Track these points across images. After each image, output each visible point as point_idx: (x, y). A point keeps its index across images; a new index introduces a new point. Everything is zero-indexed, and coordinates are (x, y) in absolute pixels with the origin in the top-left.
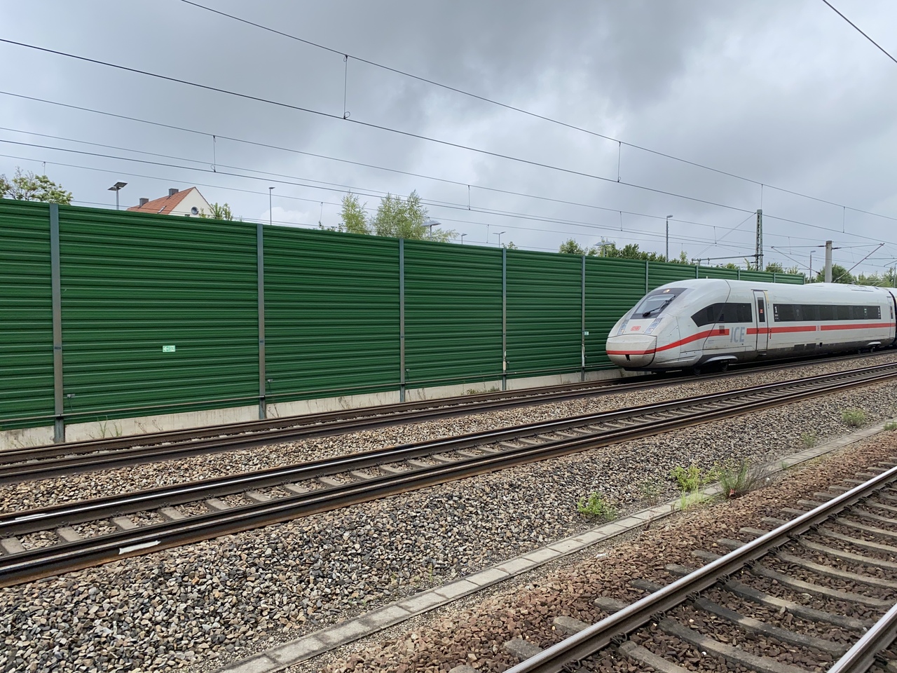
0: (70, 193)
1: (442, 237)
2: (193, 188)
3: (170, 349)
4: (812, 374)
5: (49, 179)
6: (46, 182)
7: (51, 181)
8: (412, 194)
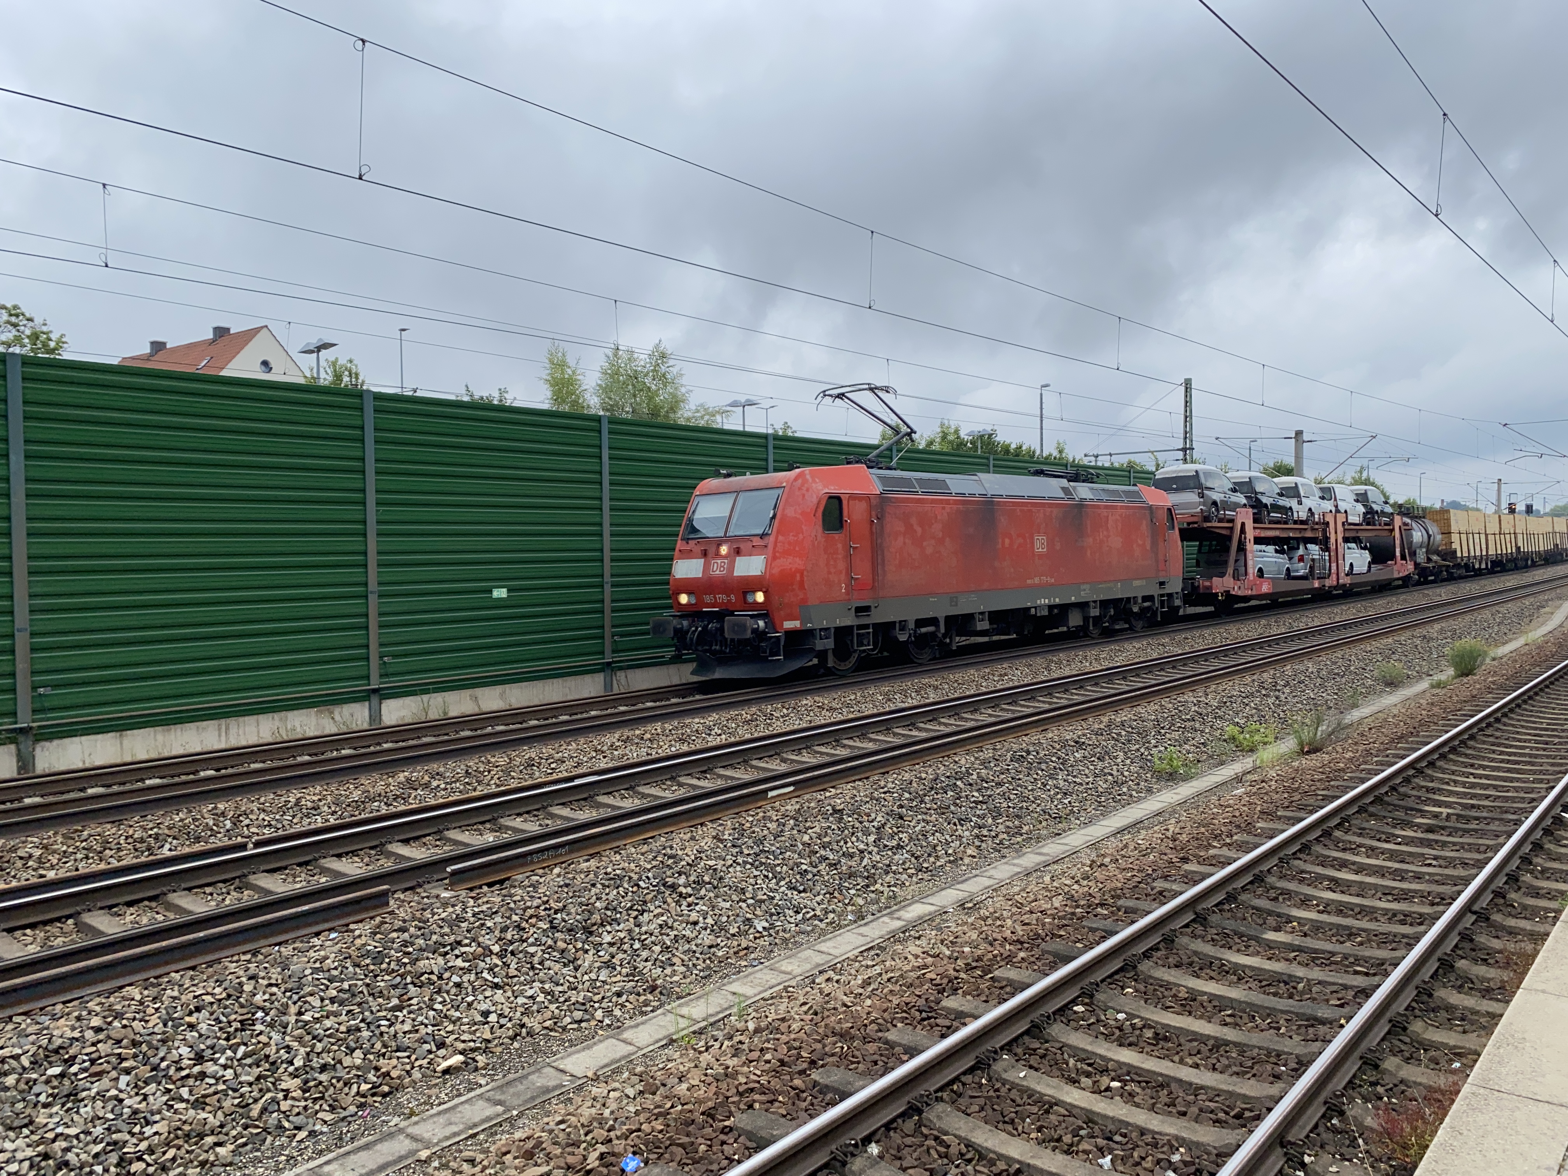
0: (62, 336)
1: (706, 418)
2: (262, 327)
3: (500, 593)
4: (1302, 625)
5: (23, 310)
6: (17, 316)
7: (28, 315)
8: (657, 346)
